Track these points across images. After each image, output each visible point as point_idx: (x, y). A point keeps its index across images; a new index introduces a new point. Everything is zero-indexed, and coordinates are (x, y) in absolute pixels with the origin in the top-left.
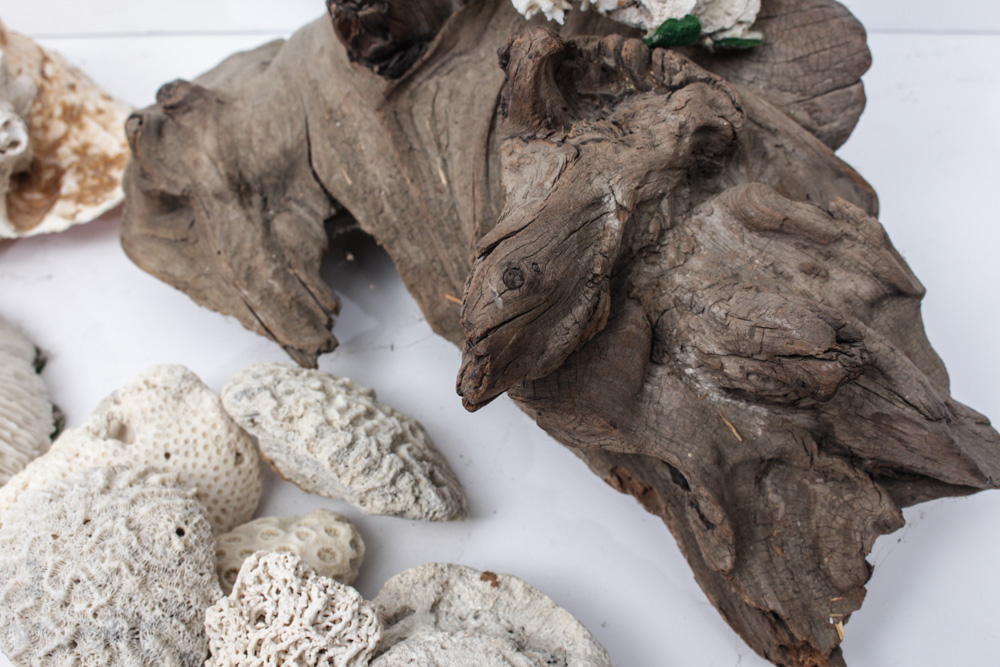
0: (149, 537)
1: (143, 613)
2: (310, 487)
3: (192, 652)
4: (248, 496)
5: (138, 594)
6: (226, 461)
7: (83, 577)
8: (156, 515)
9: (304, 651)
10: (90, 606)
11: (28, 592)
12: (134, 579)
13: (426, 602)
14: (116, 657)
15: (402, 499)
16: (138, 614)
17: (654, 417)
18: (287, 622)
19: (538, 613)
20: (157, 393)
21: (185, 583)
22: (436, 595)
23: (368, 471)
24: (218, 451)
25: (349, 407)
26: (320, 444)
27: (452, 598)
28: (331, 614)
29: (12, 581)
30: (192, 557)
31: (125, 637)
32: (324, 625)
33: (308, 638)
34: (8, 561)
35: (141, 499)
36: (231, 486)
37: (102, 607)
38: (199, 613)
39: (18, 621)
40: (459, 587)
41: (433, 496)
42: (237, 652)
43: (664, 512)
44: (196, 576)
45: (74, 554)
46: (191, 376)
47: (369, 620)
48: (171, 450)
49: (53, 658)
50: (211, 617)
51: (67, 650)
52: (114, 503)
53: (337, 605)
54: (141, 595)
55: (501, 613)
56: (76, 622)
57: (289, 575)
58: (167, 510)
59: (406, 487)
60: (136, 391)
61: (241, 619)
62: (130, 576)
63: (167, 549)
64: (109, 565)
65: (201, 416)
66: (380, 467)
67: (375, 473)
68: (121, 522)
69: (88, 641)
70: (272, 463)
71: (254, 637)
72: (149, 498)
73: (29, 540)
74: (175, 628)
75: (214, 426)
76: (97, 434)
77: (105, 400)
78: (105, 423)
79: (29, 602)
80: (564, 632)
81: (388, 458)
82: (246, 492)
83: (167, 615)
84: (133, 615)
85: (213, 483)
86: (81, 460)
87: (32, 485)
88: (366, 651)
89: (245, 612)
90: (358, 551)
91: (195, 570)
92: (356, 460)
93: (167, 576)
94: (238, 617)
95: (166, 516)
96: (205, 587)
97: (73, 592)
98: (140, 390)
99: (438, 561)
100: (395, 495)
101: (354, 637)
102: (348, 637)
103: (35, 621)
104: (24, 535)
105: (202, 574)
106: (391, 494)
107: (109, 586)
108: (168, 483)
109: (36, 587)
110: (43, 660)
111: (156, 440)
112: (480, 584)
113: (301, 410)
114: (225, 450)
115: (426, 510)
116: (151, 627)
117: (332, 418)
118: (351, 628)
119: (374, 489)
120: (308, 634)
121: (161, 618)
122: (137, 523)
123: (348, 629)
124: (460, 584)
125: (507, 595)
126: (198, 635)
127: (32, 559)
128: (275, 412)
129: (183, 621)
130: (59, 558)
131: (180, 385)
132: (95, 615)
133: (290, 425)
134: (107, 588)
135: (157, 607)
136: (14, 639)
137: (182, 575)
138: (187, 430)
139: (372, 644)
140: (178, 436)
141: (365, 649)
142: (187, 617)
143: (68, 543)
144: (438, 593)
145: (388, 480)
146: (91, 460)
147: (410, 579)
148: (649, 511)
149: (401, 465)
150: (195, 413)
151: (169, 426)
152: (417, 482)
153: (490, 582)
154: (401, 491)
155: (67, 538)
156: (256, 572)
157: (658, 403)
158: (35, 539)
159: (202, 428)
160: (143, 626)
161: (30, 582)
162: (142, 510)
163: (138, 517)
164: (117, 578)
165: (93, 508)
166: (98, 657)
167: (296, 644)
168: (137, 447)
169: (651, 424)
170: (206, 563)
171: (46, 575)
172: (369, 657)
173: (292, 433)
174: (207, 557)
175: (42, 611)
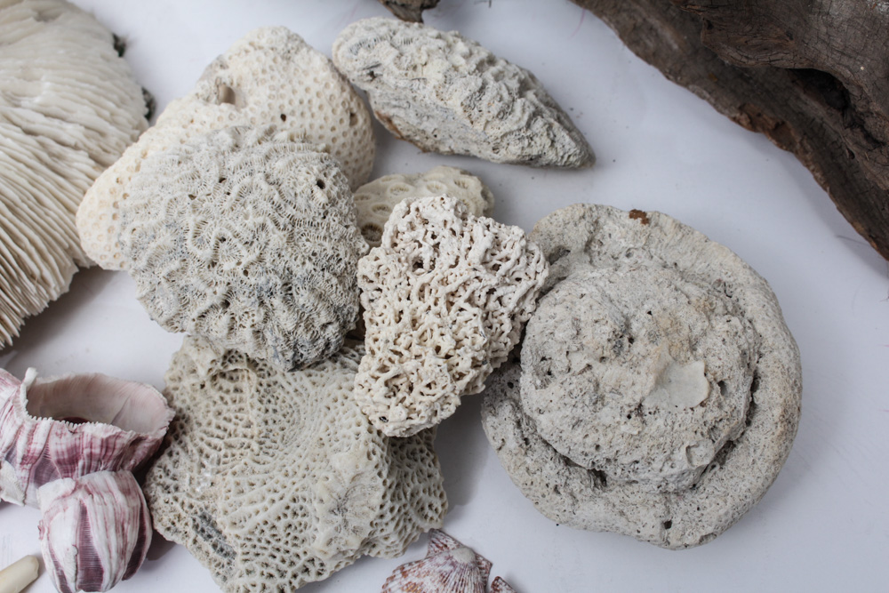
0: (291, 191)
1: (294, 268)
2: (429, 143)
3: (345, 305)
4: (365, 157)
5: (287, 249)
6: (341, 121)
7: (229, 235)
8: (293, 168)
9: (473, 293)
10: (239, 263)
11: (171, 255)
12: (281, 233)
13: (580, 241)
14: (270, 314)
15: (538, 144)
16: (288, 269)
17: (824, 29)
18: (454, 264)
19: (690, 249)
20: (265, 54)
21: (332, 236)
22: (589, 235)
23: (503, 114)
24: (333, 111)
25: (471, 54)
26: (450, 90)
27: (603, 237)
28: (497, 252)
29: (153, 245)
30: (336, 209)
31: (278, 293)
32: (492, 264)
33: (477, 278)
34: (145, 226)
35: (274, 154)
36: (348, 147)
37: (252, 264)
38: (349, 266)
39: (165, 285)
40: (608, 226)
41: (567, 139)
42: (400, 300)
43: (798, 146)
44: (342, 228)
45: (215, 212)
46: (295, 37)
47: (536, 258)
48: (286, 112)
49: (207, 319)
50: (365, 267)
51: (220, 310)
52: (248, 159)
53: (503, 243)
54: (290, 249)
55: (653, 250)
56: (226, 281)
57: (450, 216)
58: (304, 163)
59: (542, 130)
60: (244, 53)
61: (400, 265)
62: (276, 231)
63: (310, 202)
64: (253, 221)
65: (312, 76)
66: (513, 111)
67: (510, 117)
68: (259, 178)
69: (241, 299)
70: (389, 120)
71: (416, 283)
72: (282, 153)
73: (165, 202)
74: (327, 281)
75: (327, 86)
76: (207, 100)
77: (211, 66)
78: (214, 88)
79: (175, 265)
80: (721, 265)
81: (519, 102)
82: (362, 154)
83: (318, 269)
84: (284, 270)
85: (331, 143)
86: (197, 125)
87: (151, 153)
88: (535, 289)
89: (403, 259)
90: (489, 202)
91: (340, 223)
92: (489, 105)
93: (313, 229)
94: (397, 263)
95: (304, 170)
96: (351, 240)
97: (219, 250)
98: (247, 52)
99: (584, 202)
100: (532, 139)
101: (521, 275)
102: (516, 275)
103: (182, 283)
104: (158, 198)
105: (347, 227)
106: (527, 137)
107: (256, 243)
108: (296, 139)
109: (179, 250)
110: (197, 321)
111: (270, 101)
112: (631, 222)
113: (424, 58)
114: (340, 109)
115: (561, 154)
116: (304, 281)
117: (457, 64)
118: (520, 265)
119: (511, 133)
120: (478, 274)
121: (313, 271)
122: (275, 178)
123: (518, 267)
124: (610, 223)
125: (658, 232)
126: (349, 288)
127: (171, 221)
128: (397, 61)
129: (335, 274)
130: (200, 218)
131: (286, 45)
132: (246, 273)
133: (415, 74)
134: (254, 245)
135: (307, 261)
136: (162, 304)
137: (328, 229)
138: (301, 89)
139: (541, 281)
140: (292, 97)
141: (533, 287)
142: (339, 271)
143: (207, 202)
144: (591, 232)
145: (523, 123)
146: (208, 125)
147: (561, 220)
148: (781, 147)
149: (532, 109)
150: (306, 73)
151: (282, 87)
152: (550, 127)
153: (640, 220)
154: (537, 134)
155: (205, 198)
156: (408, 218)
157: (828, 14)
158: (171, 201)
159: (315, 88)
160: (295, 281)
161: (172, 245)
162: (279, 164)
163: (276, 172)
164: (264, 234)
165: (227, 166)
166: (253, 315)
167: (465, 284)
168: (251, 110)
169: (822, 36)
170: (350, 216)
171: (189, 236)
172: (537, 296)
173: (417, 81)
174: (350, 209)
175: (189, 273)
